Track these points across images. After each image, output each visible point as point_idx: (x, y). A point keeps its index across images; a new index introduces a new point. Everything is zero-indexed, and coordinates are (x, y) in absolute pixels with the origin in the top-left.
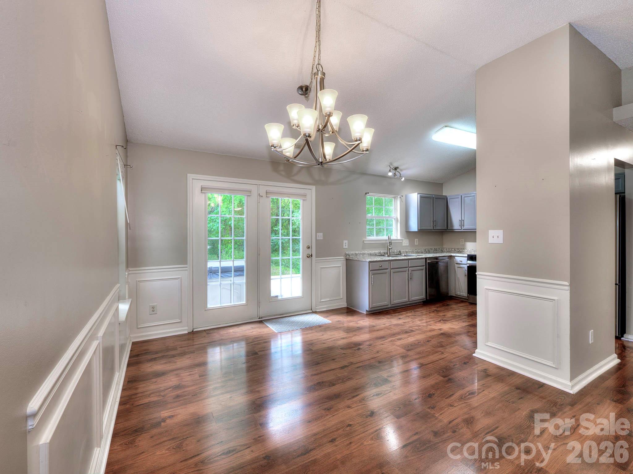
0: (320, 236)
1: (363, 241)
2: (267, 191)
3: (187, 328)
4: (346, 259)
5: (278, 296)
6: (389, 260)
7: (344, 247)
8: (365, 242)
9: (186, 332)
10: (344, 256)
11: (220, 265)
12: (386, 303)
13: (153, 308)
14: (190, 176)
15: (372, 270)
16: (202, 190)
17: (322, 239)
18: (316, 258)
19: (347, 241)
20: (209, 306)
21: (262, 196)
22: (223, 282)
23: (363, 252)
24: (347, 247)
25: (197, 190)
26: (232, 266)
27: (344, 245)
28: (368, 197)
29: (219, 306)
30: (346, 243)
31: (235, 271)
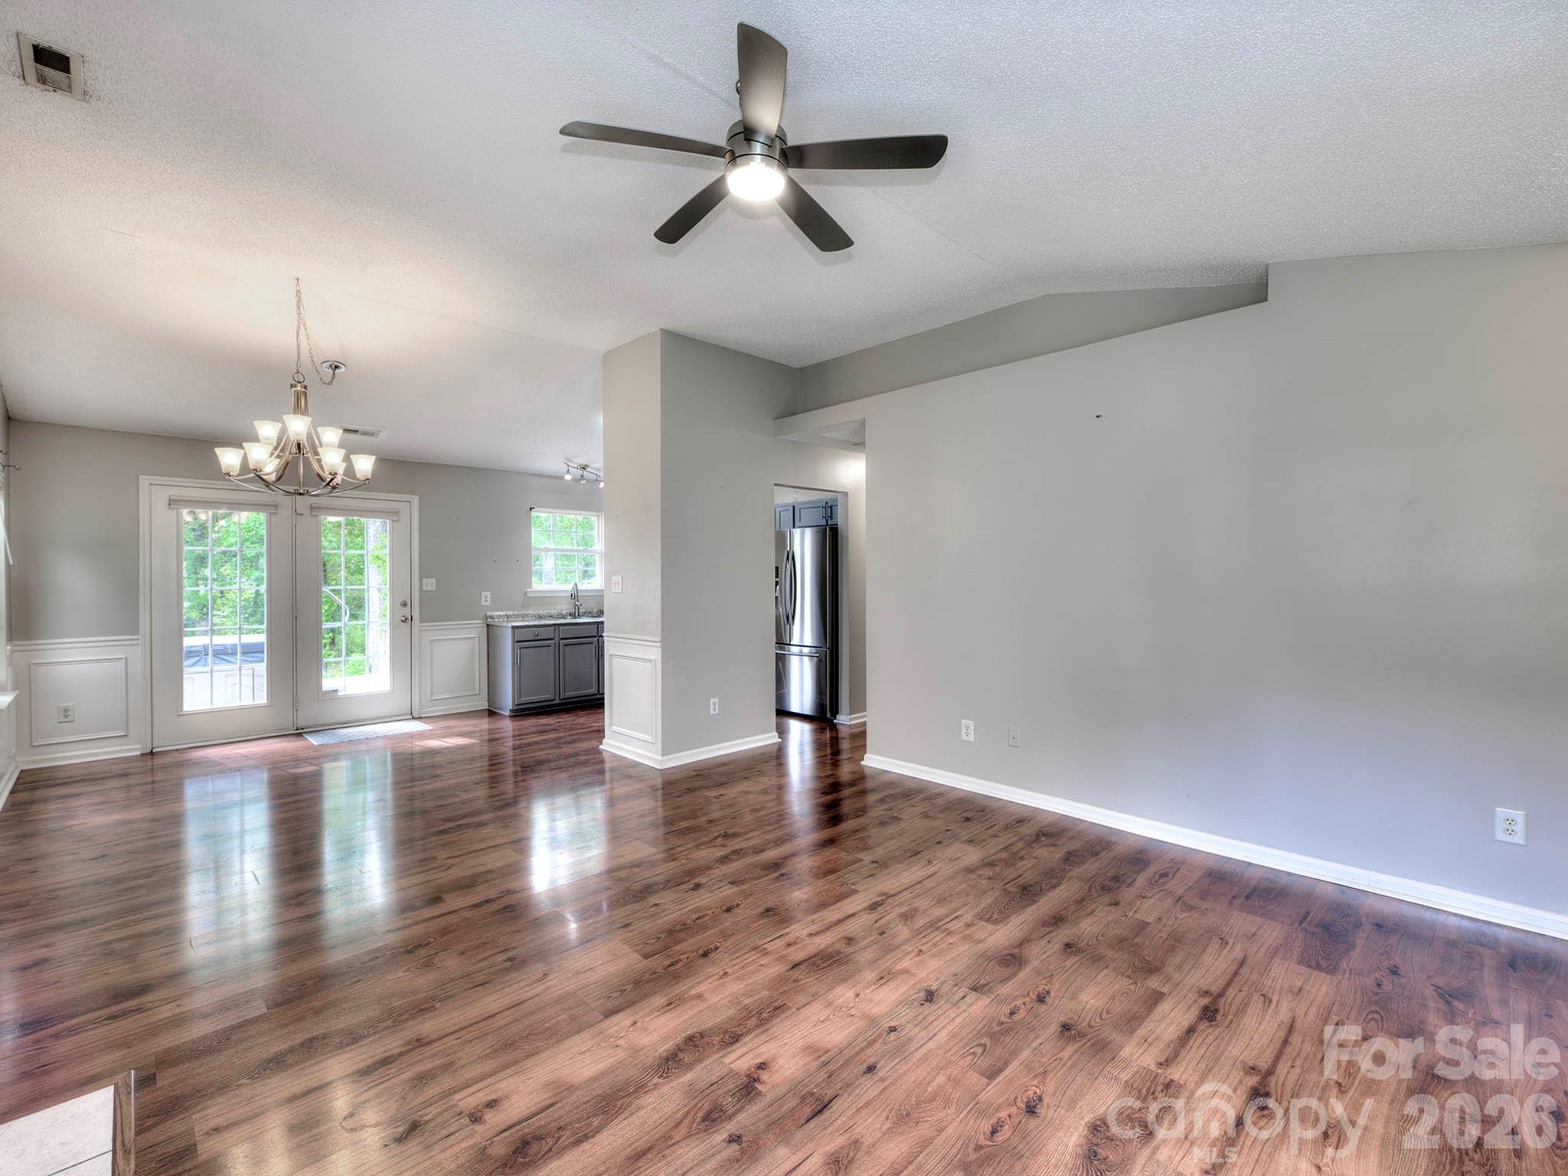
0: (429, 585)
1: (526, 592)
2: (313, 505)
3: (139, 746)
4: (488, 625)
5: (337, 690)
6: (555, 624)
7: (484, 603)
8: (529, 596)
9: (138, 753)
10: (482, 620)
11: (240, 641)
12: (548, 696)
13: (66, 711)
14: (144, 481)
15: (518, 642)
16: (170, 504)
17: (434, 589)
18: (421, 622)
19: (488, 594)
20: (187, 707)
21: (301, 514)
22: (216, 668)
23: (524, 612)
24: (489, 603)
25: (161, 505)
26: (263, 643)
27: (483, 599)
28: (534, 514)
29: (210, 707)
30: (486, 597)
31: (243, 653)
